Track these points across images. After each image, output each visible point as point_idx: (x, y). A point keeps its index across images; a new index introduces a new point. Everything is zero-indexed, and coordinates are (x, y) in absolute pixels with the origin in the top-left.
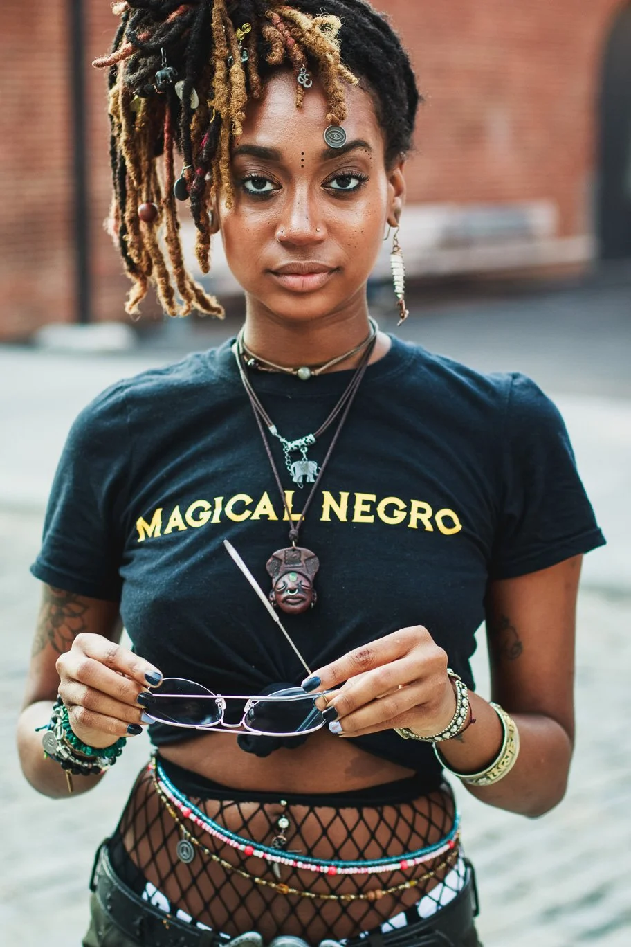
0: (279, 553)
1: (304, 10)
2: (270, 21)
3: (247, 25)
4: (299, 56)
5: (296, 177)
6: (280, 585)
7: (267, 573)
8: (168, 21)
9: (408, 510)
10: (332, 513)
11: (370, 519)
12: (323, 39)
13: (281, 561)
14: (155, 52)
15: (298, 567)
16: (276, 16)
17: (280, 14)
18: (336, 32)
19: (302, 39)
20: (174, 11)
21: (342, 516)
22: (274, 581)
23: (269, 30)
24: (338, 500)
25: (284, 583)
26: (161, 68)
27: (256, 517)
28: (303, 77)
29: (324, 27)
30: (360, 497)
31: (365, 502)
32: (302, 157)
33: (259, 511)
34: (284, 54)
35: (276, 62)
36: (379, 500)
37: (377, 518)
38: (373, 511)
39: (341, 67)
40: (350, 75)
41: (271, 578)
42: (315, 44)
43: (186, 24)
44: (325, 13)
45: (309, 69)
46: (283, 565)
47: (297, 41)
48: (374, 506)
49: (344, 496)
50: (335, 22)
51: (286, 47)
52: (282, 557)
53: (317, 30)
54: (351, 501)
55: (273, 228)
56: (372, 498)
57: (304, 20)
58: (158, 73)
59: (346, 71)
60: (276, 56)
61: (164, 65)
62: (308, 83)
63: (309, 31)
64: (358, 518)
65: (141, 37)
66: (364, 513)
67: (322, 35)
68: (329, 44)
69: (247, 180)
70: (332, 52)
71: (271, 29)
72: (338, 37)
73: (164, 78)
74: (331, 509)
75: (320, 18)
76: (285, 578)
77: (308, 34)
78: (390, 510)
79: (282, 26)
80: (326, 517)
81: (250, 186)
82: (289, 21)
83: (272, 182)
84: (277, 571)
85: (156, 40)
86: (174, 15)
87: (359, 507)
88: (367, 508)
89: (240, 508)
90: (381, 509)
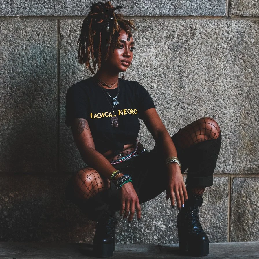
5: (127, 46)
10: (120, 113)
11: (127, 114)
27: (109, 116)
30: (124, 110)
31: (125, 111)
32: (129, 42)
33: (110, 115)
36: (127, 110)
37: (128, 113)
38: (127, 112)
48: (127, 111)
49: (122, 110)
56: (126, 110)
64: (125, 114)
66: (126, 113)
80: (119, 115)
87: (124, 112)
88: (126, 112)
89: (107, 114)
90: (128, 111)
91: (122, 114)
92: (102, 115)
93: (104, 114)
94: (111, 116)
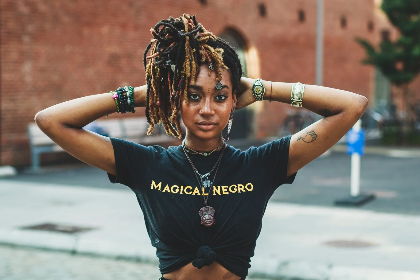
0: (202, 209)
1: (211, 46)
2: (201, 49)
3: (195, 49)
4: (210, 60)
5: (206, 95)
6: (204, 218)
7: (199, 216)
8: (170, 46)
9: (237, 188)
10: (216, 192)
12: (218, 55)
13: (203, 211)
14: (166, 55)
15: (208, 212)
16: (203, 47)
17: (204, 47)
18: (222, 53)
19: (211, 55)
20: (172, 43)
21: (219, 194)
22: (202, 218)
23: (201, 51)
24: (217, 189)
25: (205, 218)
26: (167, 60)
27: (194, 194)
28: (211, 66)
29: (218, 52)
30: (223, 187)
31: (225, 188)
32: (209, 89)
33: (195, 192)
34: (206, 59)
35: (204, 62)
36: (229, 187)
37: (230, 192)
38: (228, 191)
39: (223, 64)
40: (225, 66)
41: (201, 217)
42: (215, 56)
43: (176, 47)
44: (219, 48)
45: (213, 64)
46: (204, 213)
47: (209, 55)
48: (228, 189)
49: (219, 187)
50: (222, 50)
51: (206, 57)
52: (203, 210)
53: (216, 52)
54: (221, 189)
55: (198, 110)
56: (227, 187)
57: (212, 49)
58: (167, 62)
59: (224, 65)
60: (204, 60)
61: (169, 60)
62: (212, 68)
63: (214, 53)
64: (224, 193)
65: (161, 50)
66: (225, 192)
67: (218, 54)
68: (220, 57)
69: (191, 95)
70: (220, 60)
71: (202, 51)
72: (223, 55)
73: (169, 63)
74: (216, 191)
75: (217, 49)
76: (205, 216)
77: (213, 54)
78: (232, 189)
79: (204, 50)
80: (214, 194)
81: (192, 97)
82: (207, 49)
83: (198, 96)
84: (202, 215)
85: (166, 52)
86: (172, 45)
87: (224, 190)
88: (226, 190)
90: (230, 189)
91: (219, 193)
92: (180, 189)
93: (184, 189)
94: (196, 194)
